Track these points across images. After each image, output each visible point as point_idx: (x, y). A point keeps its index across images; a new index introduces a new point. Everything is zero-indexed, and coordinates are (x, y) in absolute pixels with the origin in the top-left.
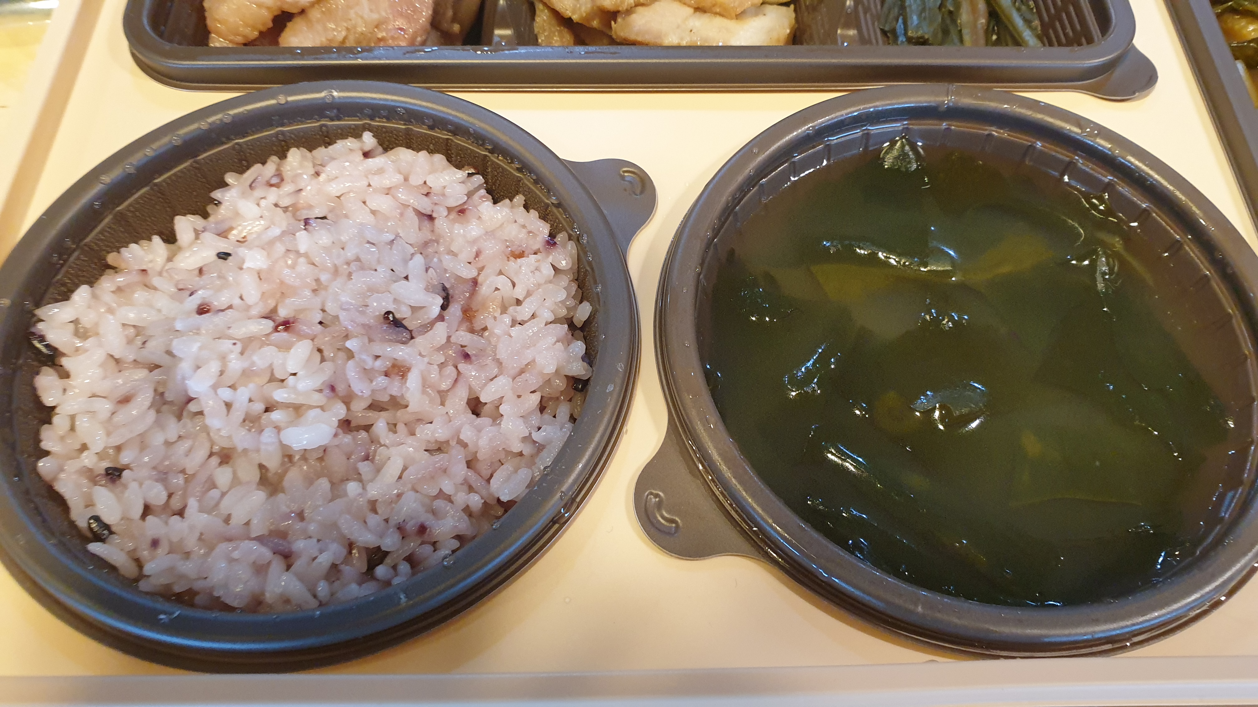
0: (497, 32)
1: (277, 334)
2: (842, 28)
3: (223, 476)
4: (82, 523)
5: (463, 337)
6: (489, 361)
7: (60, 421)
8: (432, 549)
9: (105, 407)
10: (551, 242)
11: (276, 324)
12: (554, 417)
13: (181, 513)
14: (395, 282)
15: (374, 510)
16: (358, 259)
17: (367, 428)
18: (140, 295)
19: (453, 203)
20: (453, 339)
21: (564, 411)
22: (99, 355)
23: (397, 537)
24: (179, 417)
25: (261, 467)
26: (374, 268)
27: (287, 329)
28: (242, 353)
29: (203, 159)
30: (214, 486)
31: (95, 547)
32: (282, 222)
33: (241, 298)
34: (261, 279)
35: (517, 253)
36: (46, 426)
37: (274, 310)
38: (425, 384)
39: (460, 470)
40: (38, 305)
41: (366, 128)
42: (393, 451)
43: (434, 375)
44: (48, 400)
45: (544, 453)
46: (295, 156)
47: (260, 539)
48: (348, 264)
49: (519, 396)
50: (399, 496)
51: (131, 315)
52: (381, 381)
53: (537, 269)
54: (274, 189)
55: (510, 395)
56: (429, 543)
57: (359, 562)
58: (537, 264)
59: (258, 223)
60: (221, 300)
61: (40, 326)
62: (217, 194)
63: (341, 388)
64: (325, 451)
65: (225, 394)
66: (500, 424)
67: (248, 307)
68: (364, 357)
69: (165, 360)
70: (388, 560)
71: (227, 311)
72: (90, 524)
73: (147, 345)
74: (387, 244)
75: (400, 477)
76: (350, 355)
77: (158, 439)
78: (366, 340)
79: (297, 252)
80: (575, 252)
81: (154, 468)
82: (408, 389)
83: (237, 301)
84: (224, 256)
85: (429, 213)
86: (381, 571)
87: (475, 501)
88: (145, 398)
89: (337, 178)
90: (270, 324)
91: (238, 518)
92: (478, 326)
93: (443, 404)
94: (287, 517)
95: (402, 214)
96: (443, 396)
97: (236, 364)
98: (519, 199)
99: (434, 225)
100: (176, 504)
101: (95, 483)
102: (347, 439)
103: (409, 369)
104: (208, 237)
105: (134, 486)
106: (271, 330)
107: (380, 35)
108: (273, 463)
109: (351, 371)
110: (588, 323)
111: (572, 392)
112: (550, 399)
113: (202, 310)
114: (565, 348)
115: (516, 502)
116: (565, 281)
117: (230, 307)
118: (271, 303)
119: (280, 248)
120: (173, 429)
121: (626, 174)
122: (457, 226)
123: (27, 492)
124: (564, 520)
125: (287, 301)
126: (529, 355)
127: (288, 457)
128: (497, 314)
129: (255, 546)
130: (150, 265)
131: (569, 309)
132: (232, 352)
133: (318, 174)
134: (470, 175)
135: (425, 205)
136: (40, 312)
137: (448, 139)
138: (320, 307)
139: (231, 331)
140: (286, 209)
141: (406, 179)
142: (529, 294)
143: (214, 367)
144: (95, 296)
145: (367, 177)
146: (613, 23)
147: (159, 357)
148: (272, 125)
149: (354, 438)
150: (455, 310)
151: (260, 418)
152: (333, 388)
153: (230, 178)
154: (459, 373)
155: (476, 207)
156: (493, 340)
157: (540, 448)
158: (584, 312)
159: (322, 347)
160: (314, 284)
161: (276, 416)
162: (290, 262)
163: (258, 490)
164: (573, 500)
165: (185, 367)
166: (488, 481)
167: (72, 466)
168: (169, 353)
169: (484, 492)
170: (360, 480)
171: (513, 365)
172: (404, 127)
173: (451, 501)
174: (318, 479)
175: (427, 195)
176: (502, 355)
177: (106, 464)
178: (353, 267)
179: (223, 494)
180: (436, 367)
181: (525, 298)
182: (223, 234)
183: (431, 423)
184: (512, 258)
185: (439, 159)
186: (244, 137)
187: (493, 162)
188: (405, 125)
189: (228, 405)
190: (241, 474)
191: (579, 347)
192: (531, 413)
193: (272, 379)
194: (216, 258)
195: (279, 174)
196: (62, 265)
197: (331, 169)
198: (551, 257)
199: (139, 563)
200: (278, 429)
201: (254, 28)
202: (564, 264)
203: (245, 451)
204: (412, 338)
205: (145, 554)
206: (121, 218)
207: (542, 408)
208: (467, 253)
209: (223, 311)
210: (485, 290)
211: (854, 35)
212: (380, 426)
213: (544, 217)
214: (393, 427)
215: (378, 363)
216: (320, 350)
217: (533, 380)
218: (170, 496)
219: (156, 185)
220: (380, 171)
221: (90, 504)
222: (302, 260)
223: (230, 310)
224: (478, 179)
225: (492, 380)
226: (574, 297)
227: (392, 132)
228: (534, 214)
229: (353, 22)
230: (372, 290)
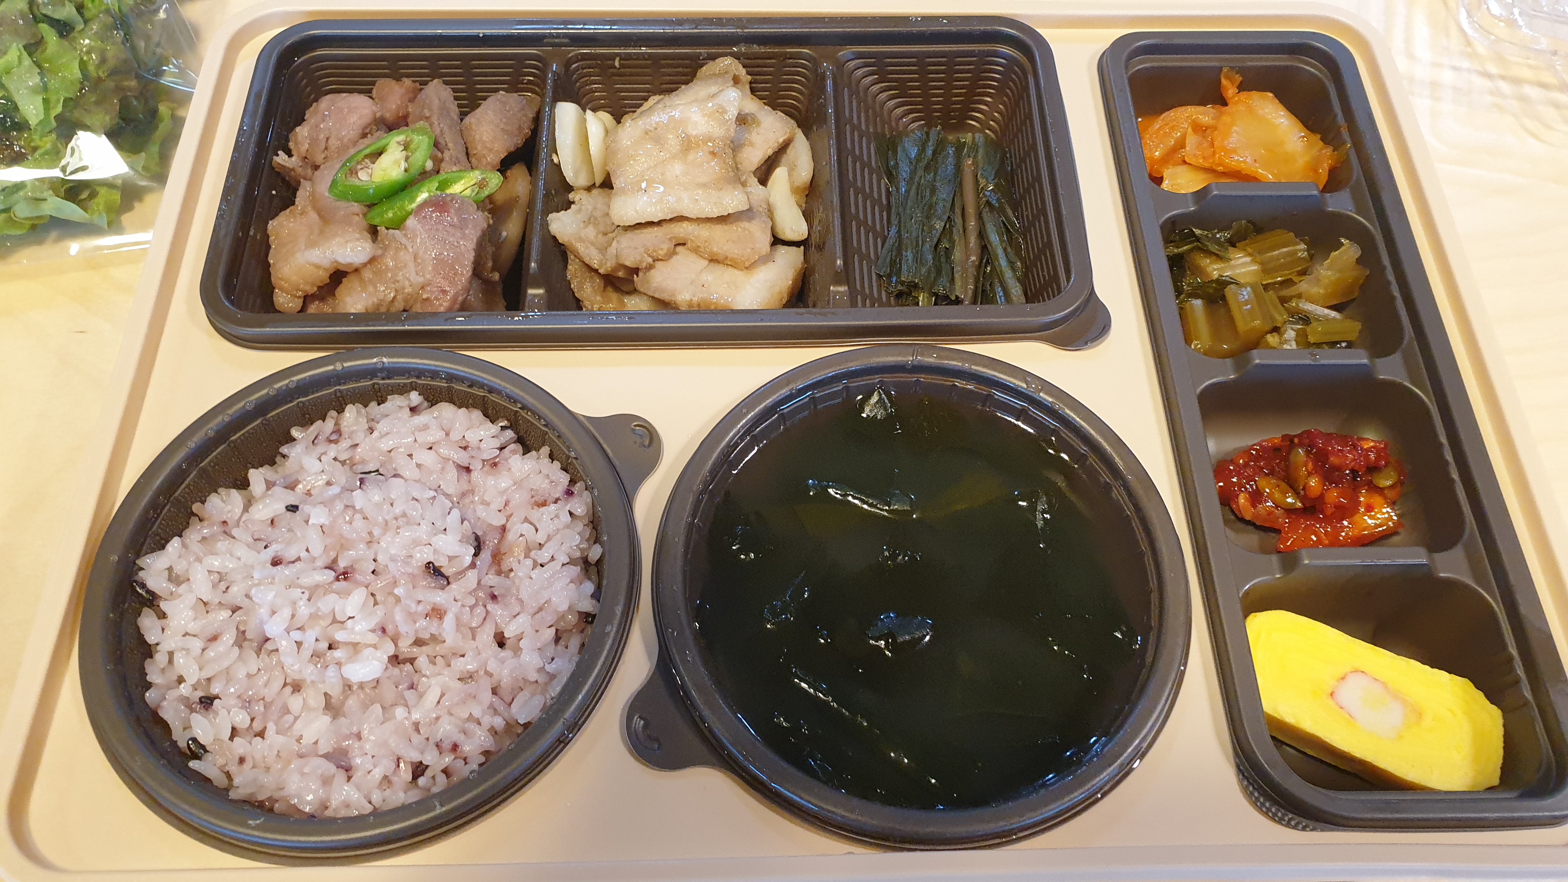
0: (531, 291)
1: (337, 583)
2: (834, 286)
3: (295, 703)
4: (182, 744)
5: (492, 579)
6: (513, 600)
7: (160, 658)
8: (464, 762)
9: (197, 645)
10: (569, 493)
11: (337, 574)
12: (567, 648)
13: (261, 734)
14: (436, 535)
15: (418, 730)
16: (404, 515)
17: (412, 661)
18: (222, 545)
19: (486, 456)
20: (482, 582)
21: (575, 642)
22: (190, 599)
23: (436, 752)
24: (258, 652)
25: (326, 694)
26: (418, 522)
27: (345, 579)
28: (309, 600)
29: (272, 416)
30: (288, 712)
31: (193, 764)
32: (341, 476)
33: (307, 550)
34: (324, 532)
35: (540, 502)
36: (148, 660)
37: (335, 561)
38: (459, 624)
39: (487, 697)
40: (138, 556)
41: (413, 387)
42: (433, 681)
43: (466, 616)
44: (151, 639)
45: (555, 682)
46: (351, 412)
47: (326, 756)
48: (396, 519)
49: (537, 631)
50: (437, 718)
51: (216, 563)
52: (422, 623)
53: (557, 516)
54: (333, 445)
55: (529, 631)
56: (460, 758)
57: (405, 773)
58: (556, 512)
59: (320, 478)
60: (291, 553)
61: (141, 574)
62: (284, 450)
63: (390, 628)
64: (377, 681)
65: (296, 635)
66: (520, 656)
67: (314, 559)
68: (408, 602)
69: (245, 602)
70: (429, 773)
71: (296, 563)
72: (188, 744)
73: (229, 590)
74: (429, 499)
75: (439, 702)
76: (398, 600)
77: (241, 673)
78: (411, 586)
79: (353, 507)
80: (589, 500)
81: (239, 697)
82: (444, 629)
83: (303, 554)
84: (293, 509)
85: (467, 466)
86: (421, 781)
87: (499, 722)
88: (229, 638)
89: (388, 434)
90: (332, 574)
91: (308, 740)
92: (505, 567)
93: (474, 638)
94: (347, 737)
95: (443, 469)
96: (473, 632)
97: (304, 610)
98: (546, 450)
99: (470, 476)
100: (257, 726)
101: (192, 710)
102: (396, 671)
103: (445, 612)
104: (278, 490)
105: (223, 713)
106: (332, 579)
107: (425, 296)
108: (336, 692)
109: (399, 616)
110: (599, 562)
111: (583, 625)
112: (566, 631)
113: (276, 562)
114: (577, 588)
115: (531, 723)
116: (579, 526)
117: (299, 559)
118: (333, 554)
119: (339, 507)
120: (253, 663)
121: (637, 428)
122: (490, 478)
123: (138, 719)
124: (569, 739)
125: (346, 553)
126: (545, 595)
127: (348, 686)
128: (522, 557)
129: (323, 761)
130: (229, 515)
131: (582, 550)
132: (301, 599)
133: (371, 430)
134: (503, 428)
135: (462, 457)
136: (142, 562)
137: (484, 396)
138: (373, 557)
139: (300, 581)
140: (343, 463)
141: (447, 434)
142: (549, 538)
143: (286, 613)
144: (184, 546)
145: (414, 434)
146: (635, 276)
147: (240, 601)
148: (330, 385)
149: (401, 671)
150: (486, 555)
151: (326, 654)
152: (384, 630)
153: (295, 432)
154: (487, 612)
155: (506, 460)
156: (517, 581)
157: (552, 677)
158: (595, 553)
159: (374, 593)
160: (368, 537)
161: (337, 654)
162: (347, 518)
163: (324, 714)
164: (576, 723)
165: (263, 612)
166: (510, 704)
167: (172, 695)
168: (247, 596)
169: (506, 715)
170: (407, 706)
171: (534, 605)
172: (446, 385)
173: (479, 724)
174: (372, 704)
175: (465, 448)
176: (524, 595)
177: (200, 694)
178: (401, 522)
179: (296, 718)
180: (468, 609)
181: (546, 542)
182: (291, 487)
183: (463, 656)
184: (536, 507)
185: (477, 414)
186: (307, 396)
187: (523, 417)
188: (447, 383)
189: (299, 644)
190: (311, 702)
191: (589, 587)
192: (546, 645)
193: (335, 621)
194: (285, 510)
195: (338, 431)
196: (156, 519)
197: (382, 427)
198: (569, 506)
199: (228, 775)
200: (339, 664)
201: (313, 284)
202: (580, 511)
203: (312, 682)
204: (449, 583)
205: (233, 768)
206: (203, 472)
207: (557, 639)
208: (498, 503)
209: (293, 562)
210: (511, 536)
211: (845, 291)
212: (422, 662)
213: (564, 469)
214: (432, 660)
215: (420, 608)
216: (372, 595)
217: (549, 618)
218: (252, 720)
219: (233, 442)
220: (425, 428)
221: (187, 727)
222: (358, 516)
223: (299, 562)
224: (510, 434)
225: (515, 617)
226: (588, 540)
227: (436, 389)
228: (557, 465)
229: (401, 283)
230: (416, 543)
